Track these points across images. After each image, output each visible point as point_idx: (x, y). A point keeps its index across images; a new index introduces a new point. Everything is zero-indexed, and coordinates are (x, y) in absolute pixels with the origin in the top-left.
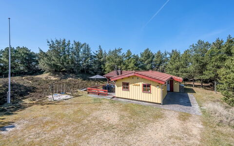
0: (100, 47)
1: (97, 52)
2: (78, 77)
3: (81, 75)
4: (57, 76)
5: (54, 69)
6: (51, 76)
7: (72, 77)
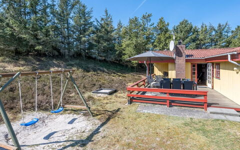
0: (106, 11)
1: (102, 19)
2: (72, 65)
3: (78, 61)
4: (22, 62)
5: (12, 48)
6: (6, 65)
7: (59, 66)
